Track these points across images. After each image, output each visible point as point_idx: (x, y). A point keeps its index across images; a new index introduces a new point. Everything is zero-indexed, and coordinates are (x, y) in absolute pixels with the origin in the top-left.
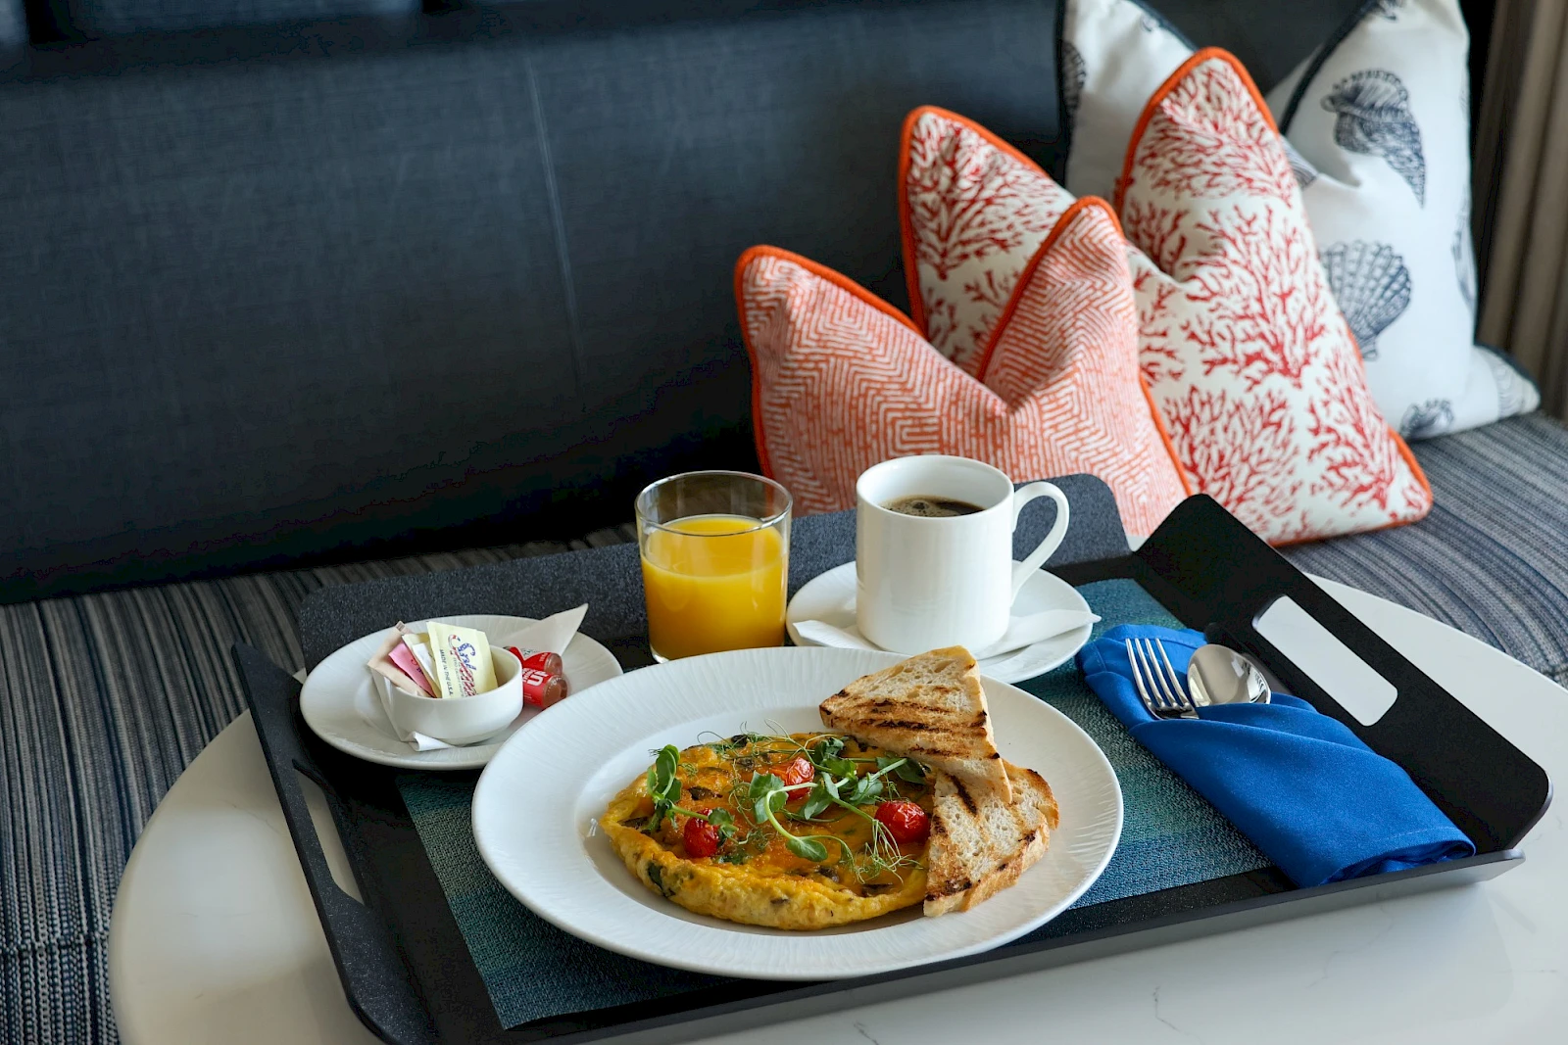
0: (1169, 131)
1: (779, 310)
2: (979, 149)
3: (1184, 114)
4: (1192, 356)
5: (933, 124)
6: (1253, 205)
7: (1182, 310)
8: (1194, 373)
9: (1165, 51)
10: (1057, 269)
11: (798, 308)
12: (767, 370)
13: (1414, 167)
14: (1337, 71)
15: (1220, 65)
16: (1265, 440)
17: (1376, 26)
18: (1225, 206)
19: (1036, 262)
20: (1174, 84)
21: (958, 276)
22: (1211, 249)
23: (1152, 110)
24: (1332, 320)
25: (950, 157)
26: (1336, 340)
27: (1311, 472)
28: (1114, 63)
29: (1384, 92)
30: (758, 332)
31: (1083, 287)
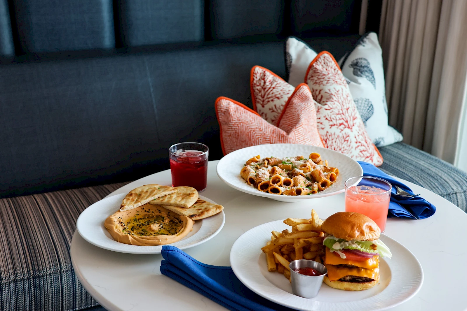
0: (316, 71)
1: (227, 112)
2: (270, 76)
3: (319, 67)
4: (326, 124)
5: (258, 70)
6: (338, 87)
7: (324, 112)
8: (327, 128)
9: (311, 54)
10: (295, 100)
11: (232, 111)
12: (224, 127)
13: (373, 80)
14: (352, 58)
15: (327, 56)
16: (345, 145)
17: (360, 48)
18: (331, 88)
19: (290, 99)
20: (316, 60)
21: (267, 106)
22: (329, 98)
23: (311, 66)
24: (358, 115)
25: (263, 77)
26: (359, 121)
27: (356, 152)
28: (299, 57)
29: (364, 63)
30: (221, 118)
31: (303, 105)
